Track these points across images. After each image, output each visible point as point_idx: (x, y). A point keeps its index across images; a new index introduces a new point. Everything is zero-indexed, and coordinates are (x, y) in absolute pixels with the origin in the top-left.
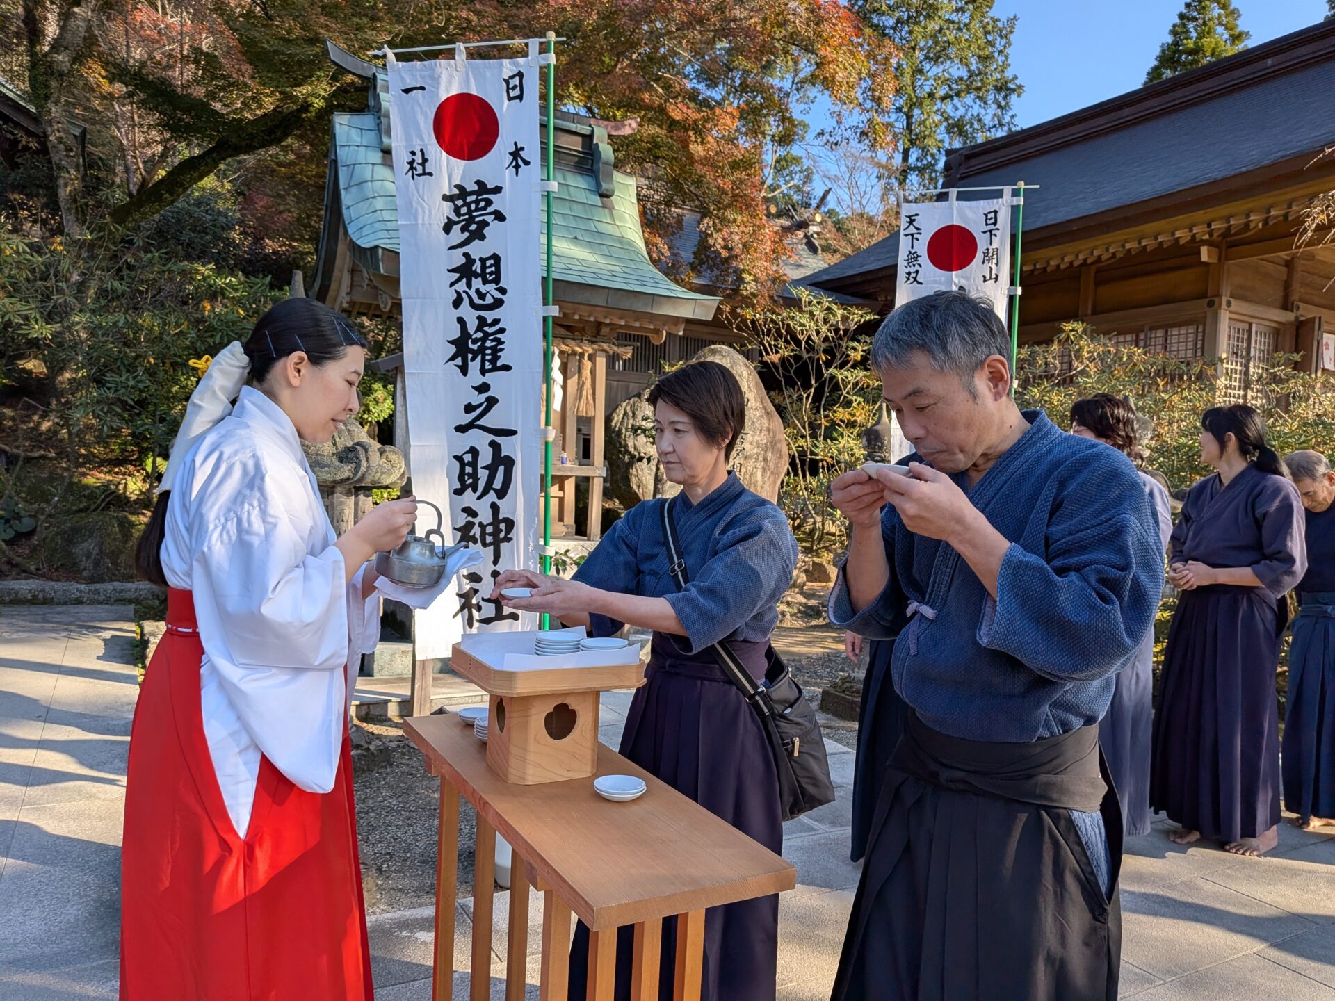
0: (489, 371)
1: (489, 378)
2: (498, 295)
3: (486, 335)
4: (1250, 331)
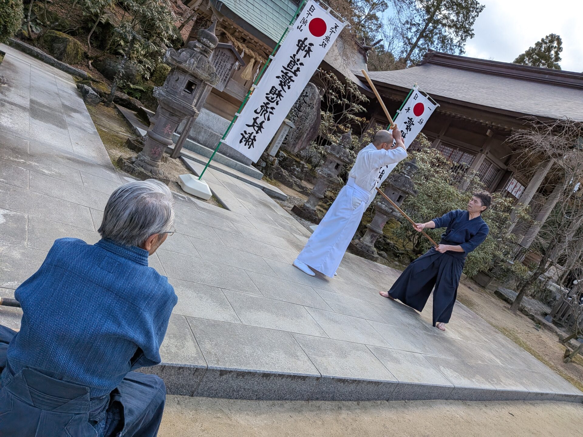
4: (490, 166)
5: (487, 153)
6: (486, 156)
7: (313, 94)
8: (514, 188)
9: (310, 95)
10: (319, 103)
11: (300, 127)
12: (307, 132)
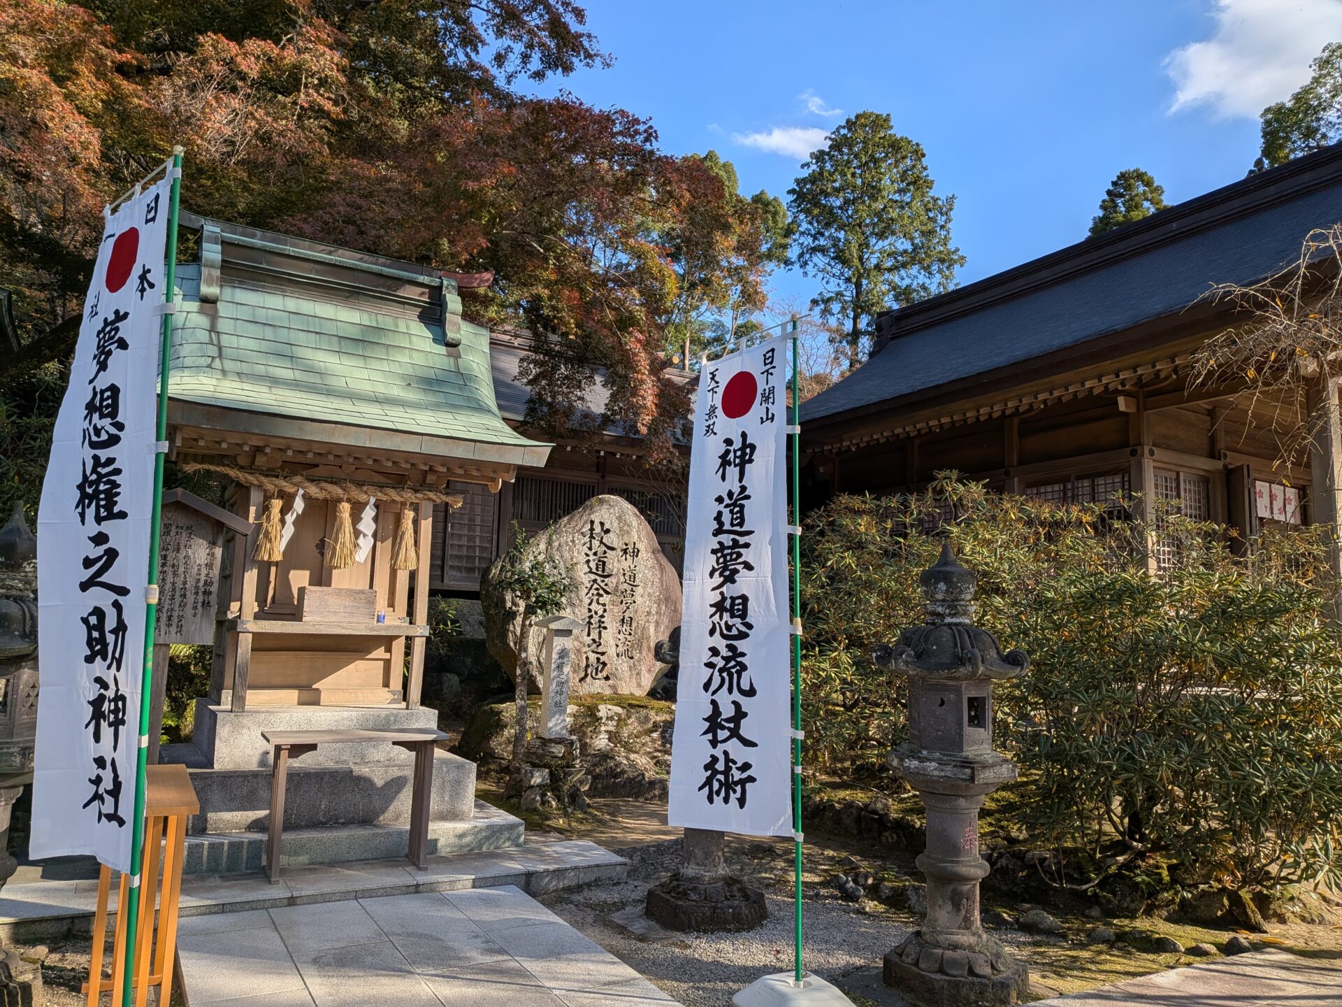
0: (105, 519)
1: (106, 527)
2: (113, 431)
3: (100, 476)
4: (1178, 479)
5: (1152, 453)
6: (1154, 461)
7: (619, 518)
8: (1271, 503)
9: (615, 525)
10: (647, 533)
11: (627, 615)
12: (653, 618)
